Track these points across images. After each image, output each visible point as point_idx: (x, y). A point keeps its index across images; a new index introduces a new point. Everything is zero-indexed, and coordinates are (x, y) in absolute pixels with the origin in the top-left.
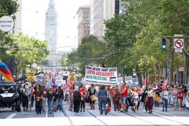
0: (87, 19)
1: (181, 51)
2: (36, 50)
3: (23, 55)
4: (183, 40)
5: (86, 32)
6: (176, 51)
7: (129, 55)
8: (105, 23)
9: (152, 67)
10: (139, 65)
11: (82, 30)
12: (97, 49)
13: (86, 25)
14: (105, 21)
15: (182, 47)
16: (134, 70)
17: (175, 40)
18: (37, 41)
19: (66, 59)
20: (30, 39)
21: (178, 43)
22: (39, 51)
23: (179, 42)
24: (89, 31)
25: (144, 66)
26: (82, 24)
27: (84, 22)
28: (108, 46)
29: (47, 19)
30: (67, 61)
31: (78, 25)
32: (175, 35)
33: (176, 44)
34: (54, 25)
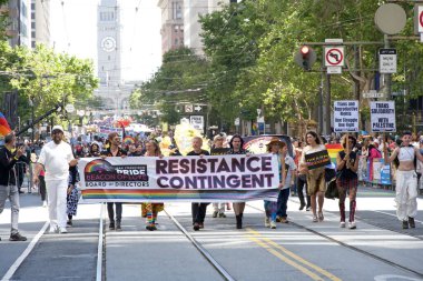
0: (179, 15)
1: (339, 71)
2: (71, 78)
3: (46, 89)
4: (342, 49)
5: (176, 40)
6: (329, 71)
7: (248, 82)
8: (200, 21)
9: (293, 105)
10: (266, 101)
11: (168, 37)
12: (193, 74)
13: (177, 28)
14: (201, 17)
15: (342, 64)
16: (259, 111)
17: (327, 49)
18: (72, 60)
19: (139, 95)
20: (58, 57)
21: (332, 55)
22: (76, 80)
23: (335, 52)
24: (182, 39)
25: (276, 101)
26: (168, 25)
27: (173, 22)
28: (213, 66)
29: (102, 17)
30: (140, 99)
31: (161, 27)
32: (327, 41)
33: (330, 57)
34: (115, 28)
